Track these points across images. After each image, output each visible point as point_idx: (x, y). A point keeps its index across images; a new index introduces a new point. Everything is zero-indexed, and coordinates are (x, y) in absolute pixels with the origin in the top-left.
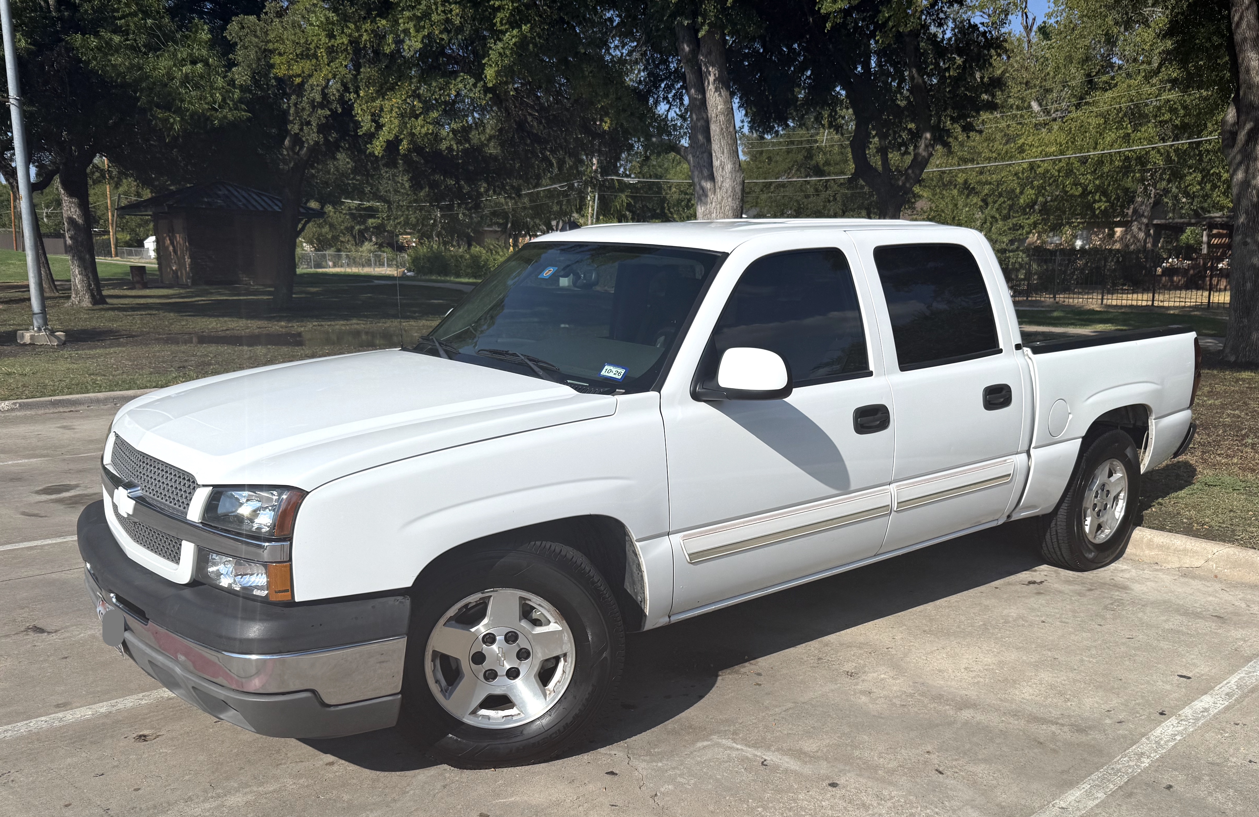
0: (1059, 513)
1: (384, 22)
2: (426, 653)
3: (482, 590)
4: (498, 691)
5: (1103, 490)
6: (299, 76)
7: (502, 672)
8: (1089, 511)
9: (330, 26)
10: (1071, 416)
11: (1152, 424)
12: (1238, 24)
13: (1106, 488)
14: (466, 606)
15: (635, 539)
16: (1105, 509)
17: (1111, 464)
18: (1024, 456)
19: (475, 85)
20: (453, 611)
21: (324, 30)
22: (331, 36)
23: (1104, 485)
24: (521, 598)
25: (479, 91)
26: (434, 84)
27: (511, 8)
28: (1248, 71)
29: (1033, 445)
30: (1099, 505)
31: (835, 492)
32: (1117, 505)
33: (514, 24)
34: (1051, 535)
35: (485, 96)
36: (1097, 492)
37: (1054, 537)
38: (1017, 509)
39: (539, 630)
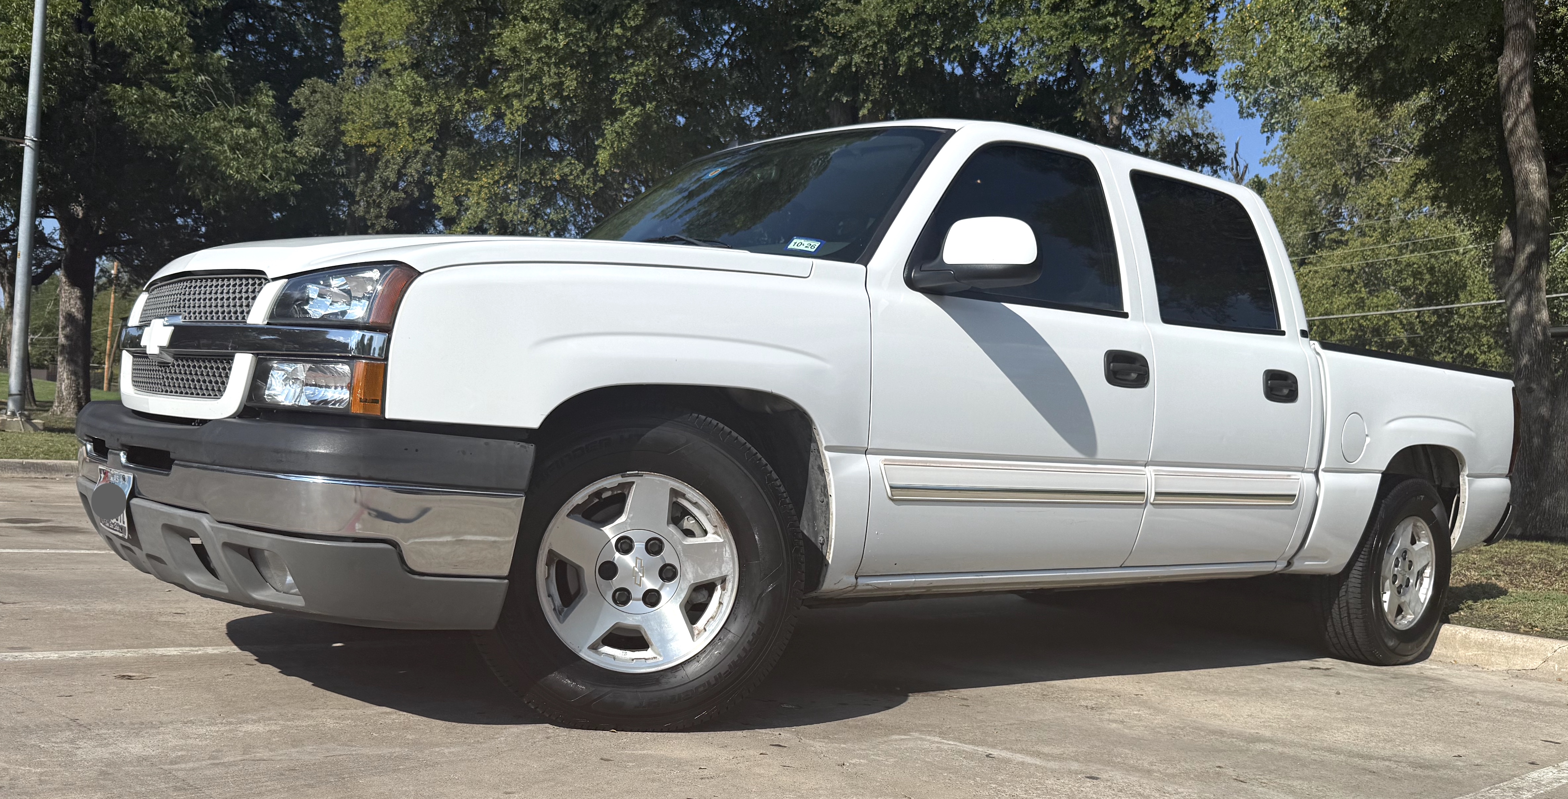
0: (1351, 575)
1: (481, 92)
2: (540, 552)
3: (622, 471)
4: (630, 621)
5: (1404, 559)
6: (374, 145)
7: (637, 593)
8: (1388, 583)
9: (417, 92)
10: (1368, 440)
11: (1464, 483)
12: (1512, 131)
13: (1409, 557)
14: (598, 494)
15: (824, 445)
16: (1407, 586)
17: (1415, 526)
18: (1311, 477)
19: (583, 172)
20: (580, 497)
21: (410, 96)
22: (417, 103)
23: (1405, 552)
24: (674, 493)
25: (588, 179)
26: (534, 166)
27: (635, 82)
28: (1526, 184)
29: (1322, 466)
30: (1400, 577)
31: (1077, 455)
32: (1421, 584)
33: (636, 100)
34: (1339, 608)
35: (595, 184)
36: (1397, 559)
37: (1344, 609)
38: (1301, 554)
39: (690, 541)
